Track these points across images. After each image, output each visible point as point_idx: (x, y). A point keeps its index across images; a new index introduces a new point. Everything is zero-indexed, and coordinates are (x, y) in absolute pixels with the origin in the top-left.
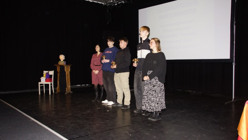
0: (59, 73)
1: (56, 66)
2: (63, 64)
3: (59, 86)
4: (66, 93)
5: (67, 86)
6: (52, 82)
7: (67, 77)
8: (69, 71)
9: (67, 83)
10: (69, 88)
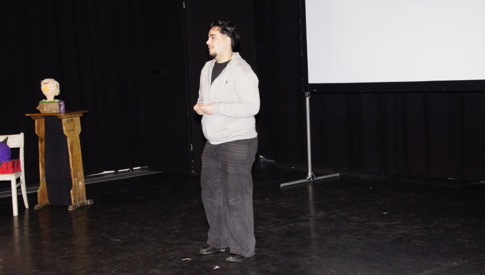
0: (42, 141)
1: (33, 119)
2: (56, 110)
3: (45, 183)
4: (70, 207)
5: (73, 182)
6: (20, 174)
7: (72, 151)
8: (76, 132)
9: (74, 174)
10: (79, 189)
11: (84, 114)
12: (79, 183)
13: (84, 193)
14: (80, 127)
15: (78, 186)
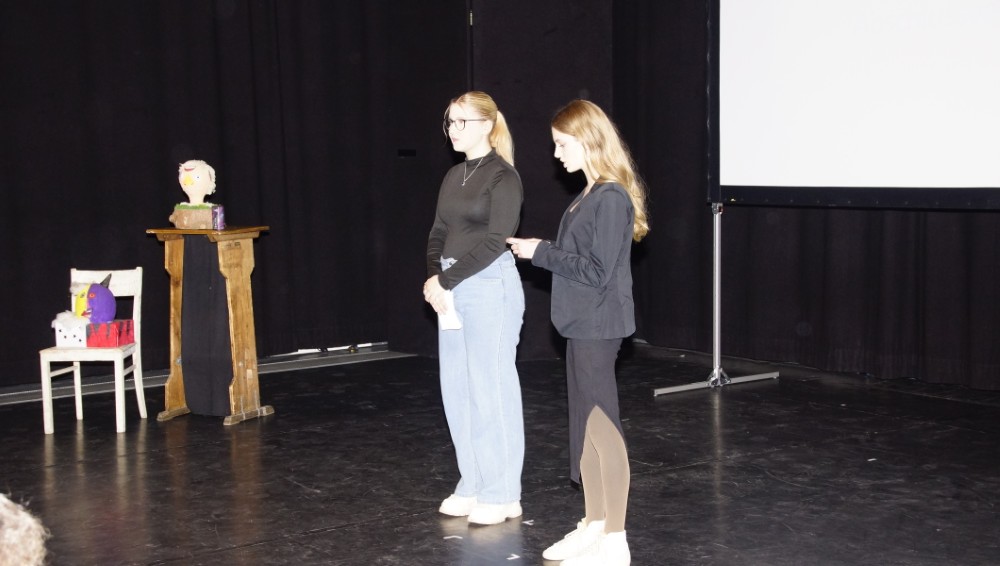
0: (176, 284)
3: (180, 370)
4: (226, 419)
5: (235, 369)
6: (132, 349)
7: (234, 308)
8: (244, 270)
9: (238, 354)
10: (246, 383)
11: (262, 233)
12: (247, 372)
13: (256, 392)
14: (252, 259)
15: (245, 378)
